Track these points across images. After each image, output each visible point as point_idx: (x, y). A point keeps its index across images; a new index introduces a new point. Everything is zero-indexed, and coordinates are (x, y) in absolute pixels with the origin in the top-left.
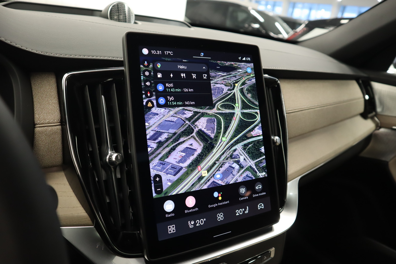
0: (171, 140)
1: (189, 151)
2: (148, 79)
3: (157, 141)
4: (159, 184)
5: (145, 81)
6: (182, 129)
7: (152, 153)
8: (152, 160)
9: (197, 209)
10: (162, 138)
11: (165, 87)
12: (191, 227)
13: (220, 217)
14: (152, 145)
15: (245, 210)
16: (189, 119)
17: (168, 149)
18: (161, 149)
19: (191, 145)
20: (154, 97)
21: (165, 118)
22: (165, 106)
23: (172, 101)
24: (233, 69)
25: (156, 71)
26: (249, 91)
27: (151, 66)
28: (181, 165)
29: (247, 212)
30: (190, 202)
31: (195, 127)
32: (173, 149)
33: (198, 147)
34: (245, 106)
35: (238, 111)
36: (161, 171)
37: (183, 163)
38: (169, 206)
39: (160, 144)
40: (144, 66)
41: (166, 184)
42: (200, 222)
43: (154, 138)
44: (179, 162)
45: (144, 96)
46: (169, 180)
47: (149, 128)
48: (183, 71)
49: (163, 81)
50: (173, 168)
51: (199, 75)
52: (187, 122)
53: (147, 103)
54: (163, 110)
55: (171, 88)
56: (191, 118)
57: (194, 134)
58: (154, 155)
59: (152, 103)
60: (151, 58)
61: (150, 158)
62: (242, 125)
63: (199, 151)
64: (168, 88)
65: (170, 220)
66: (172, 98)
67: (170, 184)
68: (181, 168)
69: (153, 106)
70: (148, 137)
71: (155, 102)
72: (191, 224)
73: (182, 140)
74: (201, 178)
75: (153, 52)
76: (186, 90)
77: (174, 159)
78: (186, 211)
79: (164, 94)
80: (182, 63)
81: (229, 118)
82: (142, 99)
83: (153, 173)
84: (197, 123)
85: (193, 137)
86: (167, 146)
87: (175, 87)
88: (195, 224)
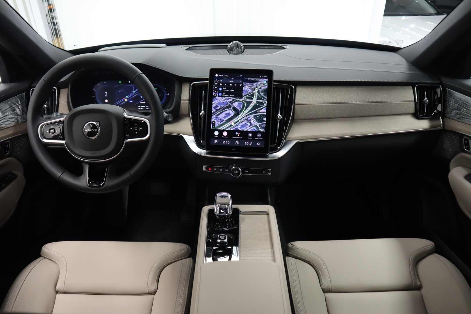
0: (221, 109)
1: (228, 114)
2: (216, 86)
3: (216, 109)
4: (214, 125)
5: (215, 87)
6: (227, 106)
7: (213, 113)
8: (213, 115)
9: (227, 137)
10: (218, 108)
11: (222, 89)
12: (224, 143)
13: (237, 143)
14: (214, 110)
15: (250, 143)
16: (230, 102)
17: (219, 112)
18: (217, 112)
19: (229, 112)
20: (217, 93)
21: (220, 101)
22: (221, 96)
23: (224, 94)
24: (256, 81)
25: (220, 83)
26: (262, 92)
27: (218, 81)
28: (224, 119)
29: (251, 144)
30: (225, 134)
31: (232, 105)
32: (222, 113)
33: (232, 113)
34: (259, 98)
35: (254, 101)
36: (215, 120)
37: (225, 118)
38: (216, 133)
39: (217, 110)
40: (215, 81)
41: (217, 125)
42: (228, 142)
43: (215, 108)
44: (223, 118)
45: (214, 92)
46: (218, 124)
47: (213, 104)
48: (231, 83)
49: (222, 87)
50: (220, 119)
51: (238, 84)
52: (229, 103)
53: (214, 95)
54: (220, 98)
55: (225, 89)
56: (231, 102)
57: (231, 108)
58: (214, 114)
59: (216, 95)
60: (219, 78)
61: (212, 115)
62: (255, 107)
63: (232, 115)
64: (224, 89)
65: (216, 139)
66: (225, 93)
67: (218, 125)
68: (224, 120)
69: (217, 96)
70: (213, 107)
71: (217, 95)
72: (224, 142)
73: (226, 110)
74: (231, 126)
75: (220, 75)
76: (231, 90)
77: (221, 116)
78: (223, 137)
79: (222, 92)
80: (231, 79)
81: (249, 103)
82: (213, 93)
83: (212, 120)
84: (233, 104)
85: (231, 109)
86: (219, 111)
87: (226, 89)
88: (225, 142)
